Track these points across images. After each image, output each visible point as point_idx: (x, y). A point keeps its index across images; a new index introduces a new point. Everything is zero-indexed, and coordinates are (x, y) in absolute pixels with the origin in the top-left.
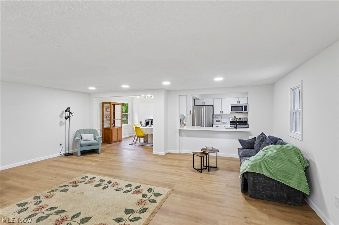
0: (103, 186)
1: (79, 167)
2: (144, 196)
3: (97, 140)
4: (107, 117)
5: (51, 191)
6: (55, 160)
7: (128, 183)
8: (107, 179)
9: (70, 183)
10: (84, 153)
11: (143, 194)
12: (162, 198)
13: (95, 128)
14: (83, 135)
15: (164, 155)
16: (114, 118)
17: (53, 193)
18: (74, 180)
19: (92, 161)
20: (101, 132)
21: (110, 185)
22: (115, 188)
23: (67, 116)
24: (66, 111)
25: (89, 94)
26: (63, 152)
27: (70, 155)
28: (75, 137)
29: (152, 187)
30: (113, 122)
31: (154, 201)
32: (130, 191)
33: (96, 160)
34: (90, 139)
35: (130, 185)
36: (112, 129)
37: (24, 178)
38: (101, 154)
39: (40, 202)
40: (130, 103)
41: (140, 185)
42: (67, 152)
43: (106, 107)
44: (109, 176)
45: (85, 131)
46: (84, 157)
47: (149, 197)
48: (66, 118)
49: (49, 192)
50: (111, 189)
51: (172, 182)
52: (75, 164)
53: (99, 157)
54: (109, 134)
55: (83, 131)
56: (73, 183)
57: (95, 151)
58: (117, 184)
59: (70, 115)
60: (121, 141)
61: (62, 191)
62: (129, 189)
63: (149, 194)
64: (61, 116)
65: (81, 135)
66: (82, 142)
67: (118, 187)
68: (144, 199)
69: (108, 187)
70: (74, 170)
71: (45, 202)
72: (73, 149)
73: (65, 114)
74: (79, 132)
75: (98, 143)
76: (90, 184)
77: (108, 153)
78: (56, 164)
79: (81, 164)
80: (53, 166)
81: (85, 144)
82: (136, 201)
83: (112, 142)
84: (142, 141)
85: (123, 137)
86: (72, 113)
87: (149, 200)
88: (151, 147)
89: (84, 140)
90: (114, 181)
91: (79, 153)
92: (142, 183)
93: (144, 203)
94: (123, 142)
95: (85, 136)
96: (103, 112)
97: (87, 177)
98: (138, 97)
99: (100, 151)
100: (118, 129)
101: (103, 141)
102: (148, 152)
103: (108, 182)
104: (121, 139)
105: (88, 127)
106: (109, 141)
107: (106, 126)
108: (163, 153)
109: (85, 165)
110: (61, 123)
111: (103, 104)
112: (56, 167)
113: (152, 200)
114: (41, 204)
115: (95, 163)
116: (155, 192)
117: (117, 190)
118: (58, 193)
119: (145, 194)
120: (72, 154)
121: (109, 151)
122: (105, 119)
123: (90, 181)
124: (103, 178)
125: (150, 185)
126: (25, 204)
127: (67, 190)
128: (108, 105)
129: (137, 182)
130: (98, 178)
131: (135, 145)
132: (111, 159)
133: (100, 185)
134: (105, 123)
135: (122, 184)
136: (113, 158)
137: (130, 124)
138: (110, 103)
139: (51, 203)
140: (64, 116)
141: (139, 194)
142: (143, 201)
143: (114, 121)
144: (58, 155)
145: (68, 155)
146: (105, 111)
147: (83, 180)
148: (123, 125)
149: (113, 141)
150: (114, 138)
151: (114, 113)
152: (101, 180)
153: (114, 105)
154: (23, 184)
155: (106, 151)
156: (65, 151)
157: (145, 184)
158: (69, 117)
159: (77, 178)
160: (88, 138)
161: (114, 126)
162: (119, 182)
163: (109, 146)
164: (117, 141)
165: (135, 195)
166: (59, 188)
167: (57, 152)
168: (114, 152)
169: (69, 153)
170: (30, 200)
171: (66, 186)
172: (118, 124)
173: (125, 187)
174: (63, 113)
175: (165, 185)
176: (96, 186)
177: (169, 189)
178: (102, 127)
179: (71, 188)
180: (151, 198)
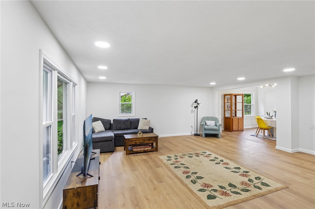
0: (216, 162)
1: (202, 145)
2: (250, 180)
3: (218, 126)
4: (229, 107)
5: (183, 155)
6: (188, 137)
7: (237, 166)
8: (220, 158)
9: (194, 153)
10: (207, 135)
11: (249, 179)
12: (270, 189)
13: (217, 116)
14: (207, 122)
15: (291, 152)
16: (236, 108)
17: (184, 156)
18: (197, 152)
19: (212, 143)
20: (223, 120)
21: (221, 163)
22: (225, 166)
23: (196, 106)
24: (195, 102)
25: (212, 88)
26: (193, 133)
27: (197, 135)
28: (201, 122)
29: (261, 176)
30: (234, 112)
31: (259, 188)
32: (237, 173)
33: (215, 143)
34: (212, 125)
35: (239, 168)
36: (232, 119)
37: (171, 143)
38: (221, 139)
39: (177, 159)
40: (254, 94)
41: (249, 171)
42: (196, 133)
43: (227, 98)
44: (223, 156)
45: (209, 118)
46: (207, 139)
47: (255, 184)
48: (195, 107)
49: (182, 155)
50: (221, 166)
51: (290, 181)
52: (200, 142)
53: (218, 141)
54: (230, 122)
55: (207, 118)
56: (196, 154)
57: (215, 136)
58: (228, 164)
59: (198, 105)
60: (243, 131)
61: (189, 157)
62: (237, 170)
63: (255, 181)
64: (192, 106)
65: (206, 121)
66: (206, 127)
67: (228, 166)
68: (249, 182)
69: (220, 163)
70: (198, 146)
71: (179, 159)
72: (200, 131)
73: (195, 104)
74: (204, 119)
75: (218, 129)
76: (207, 158)
77: (227, 139)
78: (189, 139)
79: (204, 143)
80: (186, 141)
81: (208, 129)
82: (241, 181)
83: (232, 130)
84: (266, 134)
85: (244, 128)
86: (199, 104)
87: (254, 185)
88: (274, 142)
89: (207, 126)
90: (225, 161)
91: (204, 135)
92: (251, 170)
93: (247, 186)
94: (244, 132)
95: (208, 122)
96: (225, 103)
97: (206, 153)
98: (262, 87)
99: (220, 136)
100: (238, 119)
101: (224, 128)
102: (270, 146)
103: (220, 161)
104: (242, 129)
105: (211, 115)
106: (230, 130)
107: (228, 115)
108: (290, 150)
109: (206, 144)
110: (192, 111)
111: (225, 95)
112: (189, 141)
113: (257, 186)
114: (177, 160)
115: (214, 145)
116: (263, 181)
117: (226, 168)
118: (186, 157)
119: (251, 179)
120: (199, 135)
121: (228, 138)
122: (226, 109)
123: (207, 155)
124: (217, 156)
125: (260, 174)
126: (170, 157)
127: (192, 157)
128: (229, 96)
129: (246, 168)
130: (213, 156)
131: (257, 137)
132: (229, 145)
133: (214, 160)
134: (226, 113)
135: (232, 165)
136: (231, 144)
137: (254, 115)
138: (231, 95)
139: (183, 161)
140: (194, 106)
141: (246, 178)
142: (247, 183)
143: (236, 112)
144: (189, 134)
145: (196, 135)
146: (226, 101)
147: (203, 154)
148: (244, 116)
149: (234, 129)
150: (235, 127)
151: (236, 104)
152: (215, 158)
153: (236, 96)
154: (170, 147)
155: (225, 137)
156: (195, 132)
157: (254, 172)
158: (197, 107)
159: (199, 151)
160: (211, 124)
161: (236, 115)
162: (230, 163)
163: (229, 134)
164: (238, 130)
165: (241, 177)
166: (188, 154)
167: (189, 132)
168: (233, 139)
169: (197, 134)
170: (172, 156)
171: (192, 154)
172: (239, 114)
173: (234, 168)
174: (193, 104)
175: (278, 180)
176: (211, 160)
177: (282, 185)
178: (223, 116)
179: (194, 157)
180: (256, 185)
